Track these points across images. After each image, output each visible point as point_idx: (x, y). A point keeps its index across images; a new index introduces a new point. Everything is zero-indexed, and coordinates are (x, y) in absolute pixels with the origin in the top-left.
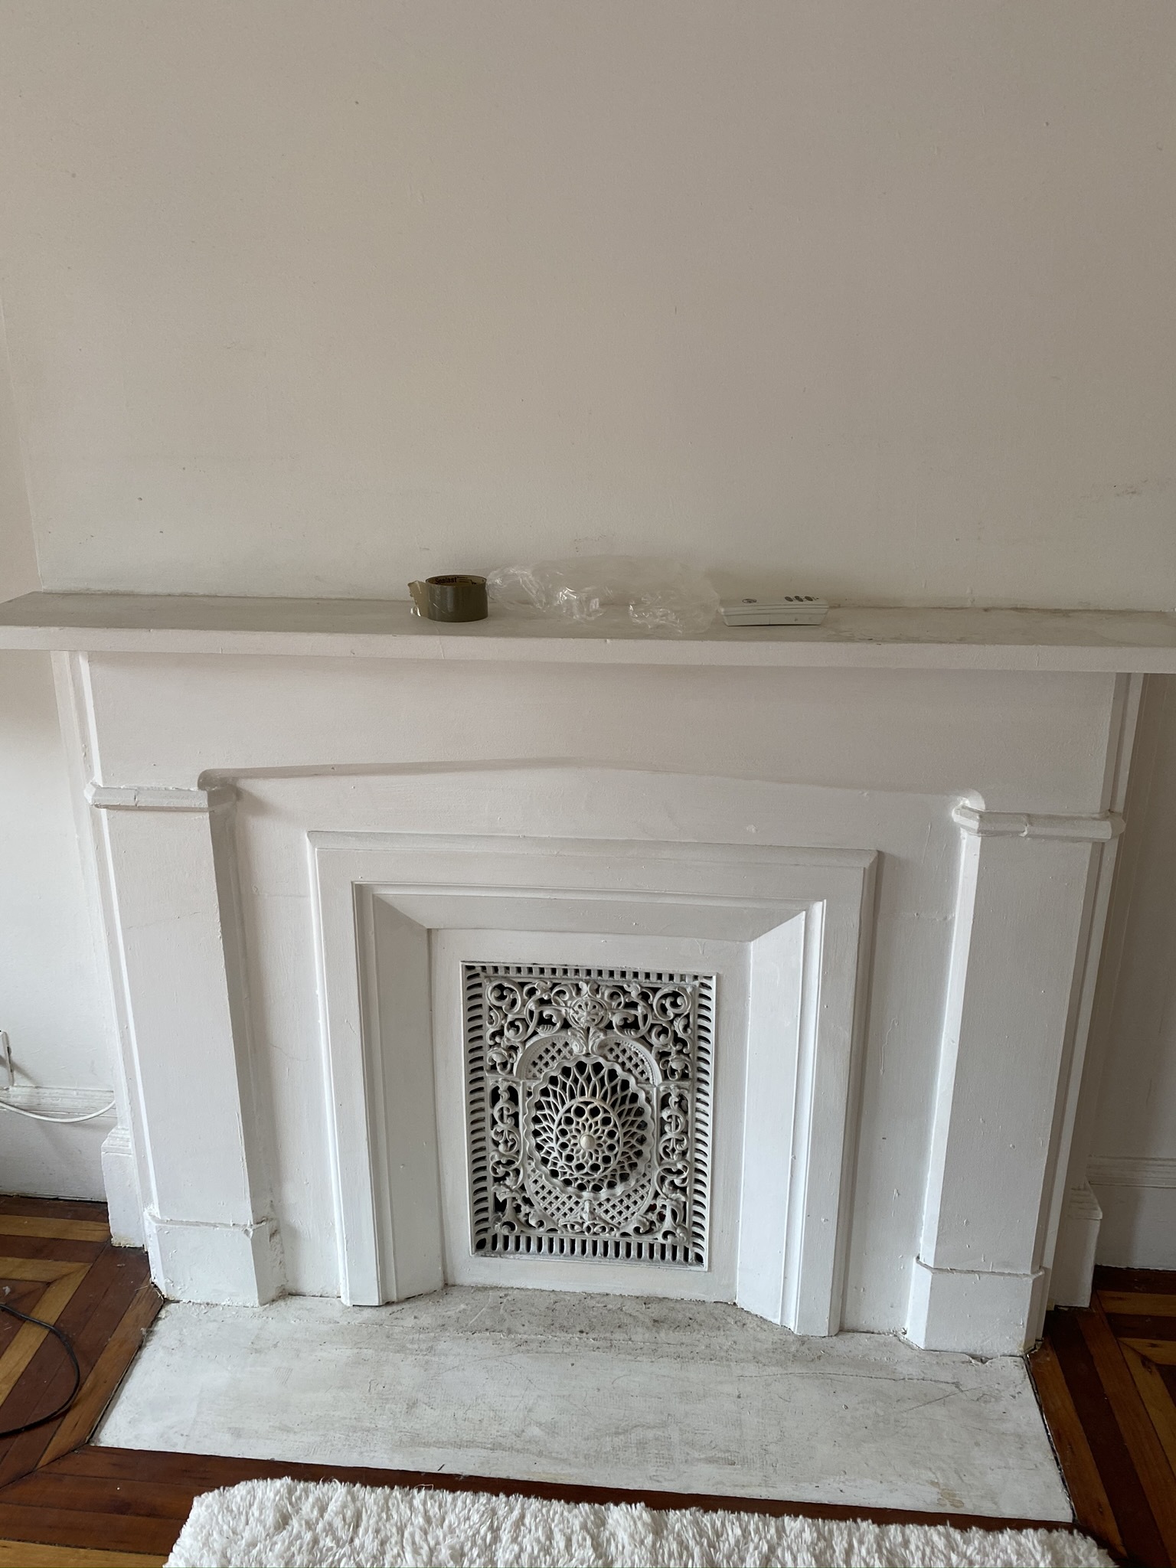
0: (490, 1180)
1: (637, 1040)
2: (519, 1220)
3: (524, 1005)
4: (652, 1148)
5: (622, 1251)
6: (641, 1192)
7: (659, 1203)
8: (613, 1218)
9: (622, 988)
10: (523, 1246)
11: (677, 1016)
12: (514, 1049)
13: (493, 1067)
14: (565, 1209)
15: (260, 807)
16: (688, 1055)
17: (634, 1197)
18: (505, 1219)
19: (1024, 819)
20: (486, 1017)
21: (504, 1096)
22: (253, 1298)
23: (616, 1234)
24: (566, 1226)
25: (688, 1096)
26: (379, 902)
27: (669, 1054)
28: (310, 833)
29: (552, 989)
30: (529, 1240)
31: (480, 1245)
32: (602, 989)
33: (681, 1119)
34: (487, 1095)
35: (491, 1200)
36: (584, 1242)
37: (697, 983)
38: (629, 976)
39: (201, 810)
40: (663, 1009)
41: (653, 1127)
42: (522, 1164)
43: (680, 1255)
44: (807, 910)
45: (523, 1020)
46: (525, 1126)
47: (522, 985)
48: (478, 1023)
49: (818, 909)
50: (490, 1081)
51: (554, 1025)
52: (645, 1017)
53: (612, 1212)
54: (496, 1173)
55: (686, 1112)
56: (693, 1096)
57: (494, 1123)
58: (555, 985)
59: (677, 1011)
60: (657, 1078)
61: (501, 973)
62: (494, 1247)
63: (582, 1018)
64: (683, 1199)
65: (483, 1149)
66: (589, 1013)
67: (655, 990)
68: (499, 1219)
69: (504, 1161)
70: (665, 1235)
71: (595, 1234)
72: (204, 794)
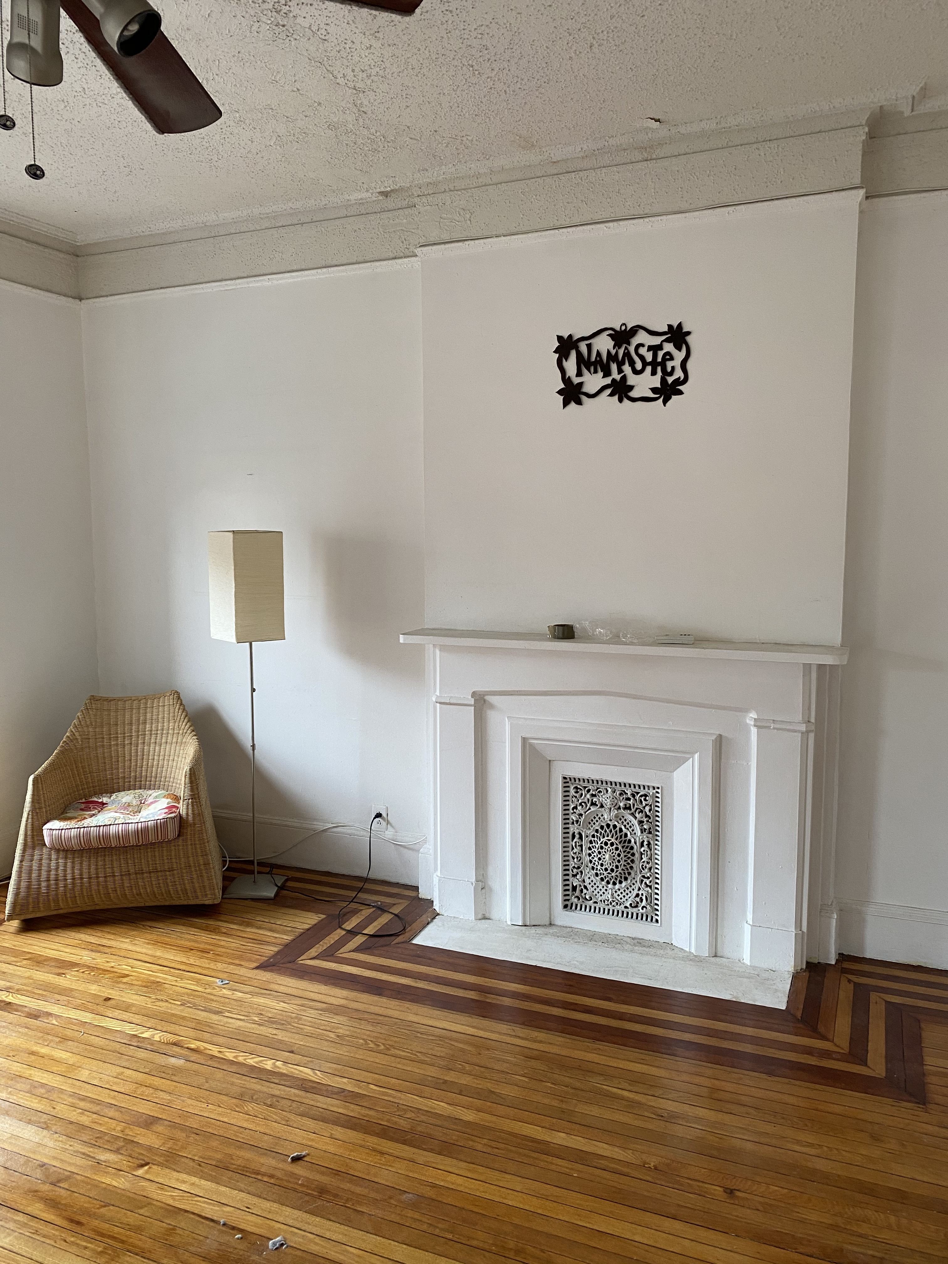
0: (571, 875)
1: (630, 814)
2: (582, 896)
3: (585, 796)
4: (637, 866)
5: (625, 915)
6: (633, 887)
7: (640, 893)
8: (621, 899)
9: (624, 791)
10: (583, 909)
11: (646, 805)
12: (581, 815)
13: (573, 823)
14: (601, 893)
15: (492, 706)
16: (651, 823)
17: (630, 889)
18: (576, 895)
19: (772, 721)
20: (571, 801)
21: (577, 836)
22: (472, 917)
23: (622, 906)
24: (601, 901)
25: (652, 842)
26: (530, 745)
27: (643, 822)
28: (508, 717)
29: (597, 790)
30: (586, 906)
31: (565, 906)
32: (616, 791)
33: (649, 853)
34: (570, 835)
35: (571, 885)
36: (609, 910)
37: (654, 791)
38: (627, 786)
39: (470, 705)
40: (641, 802)
41: (637, 855)
42: (584, 868)
43: (649, 919)
44: (692, 757)
45: (585, 803)
46: (585, 851)
47: (585, 787)
48: (567, 803)
49: (696, 756)
50: (573, 829)
51: (597, 805)
52: (634, 805)
53: (621, 896)
54: (573, 872)
55: (651, 850)
56: (654, 842)
57: (573, 849)
58: (598, 788)
59: (646, 802)
60: (639, 833)
61: (577, 782)
62: (571, 908)
63: (608, 803)
64: (650, 891)
65: (568, 861)
66: (611, 801)
67: (638, 793)
68: (573, 894)
69: (576, 866)
70: (642, 909)
71: (613, 906)
72: (473, 699)
